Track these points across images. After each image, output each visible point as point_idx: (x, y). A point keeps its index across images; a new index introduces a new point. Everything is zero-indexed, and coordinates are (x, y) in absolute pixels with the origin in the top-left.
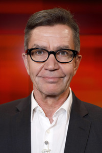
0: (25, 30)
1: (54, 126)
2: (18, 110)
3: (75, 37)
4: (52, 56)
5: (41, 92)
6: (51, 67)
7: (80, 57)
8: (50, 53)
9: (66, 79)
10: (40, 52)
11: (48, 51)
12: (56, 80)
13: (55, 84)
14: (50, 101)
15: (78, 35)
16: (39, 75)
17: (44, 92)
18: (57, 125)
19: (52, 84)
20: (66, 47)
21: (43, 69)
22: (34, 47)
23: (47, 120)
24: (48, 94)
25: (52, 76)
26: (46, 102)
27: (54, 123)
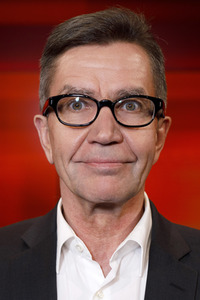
0: (42, 61)
1: (113, 281)
2: (25, 245)
3: (156, 71)
4: (106, 110)
5: (81, 198)
6: (104, 135)
7: (167, 121)
8: (101, 105)
9: (138, 166)
10: (77, 106)
11: (96, 101)
12: (116, 167)
13: (114, 178)
14: (102, 218)
15: (162, 68)
16: (77, 157)
17: (88, 196)
18: (122, 280)
19: (108, 178)
20: (137, 90)
21: (86, 142)
22: (64, 93)
23: (95, 267)
24: (97, 201)
25: (105, 158)
26: (93, 222)
27: (112, 275)
